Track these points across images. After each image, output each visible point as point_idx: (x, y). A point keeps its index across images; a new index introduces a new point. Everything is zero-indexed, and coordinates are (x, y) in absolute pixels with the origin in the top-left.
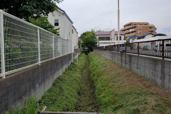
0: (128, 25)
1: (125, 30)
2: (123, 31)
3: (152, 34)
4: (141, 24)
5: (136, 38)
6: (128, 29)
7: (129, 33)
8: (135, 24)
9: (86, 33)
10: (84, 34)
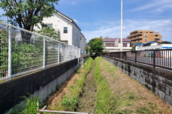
0: (134, 33)
1: (131, 38)
2: (129, 38)
3: (158, 42)
4: (147, 32)
5: (141, 45)
6: (134, 37)
7: (135, 41)
8: (141, 32)
9: (94, 39)
10: (93, 40)
